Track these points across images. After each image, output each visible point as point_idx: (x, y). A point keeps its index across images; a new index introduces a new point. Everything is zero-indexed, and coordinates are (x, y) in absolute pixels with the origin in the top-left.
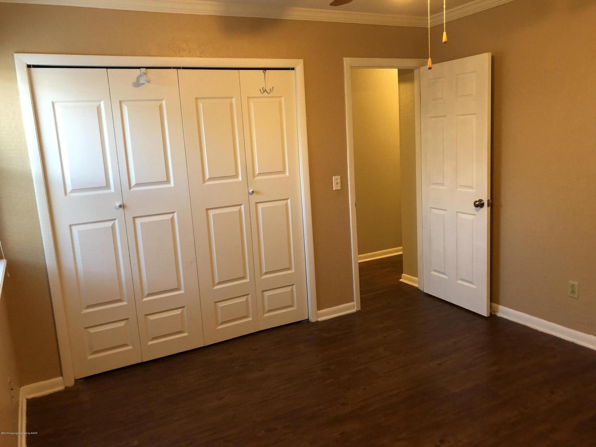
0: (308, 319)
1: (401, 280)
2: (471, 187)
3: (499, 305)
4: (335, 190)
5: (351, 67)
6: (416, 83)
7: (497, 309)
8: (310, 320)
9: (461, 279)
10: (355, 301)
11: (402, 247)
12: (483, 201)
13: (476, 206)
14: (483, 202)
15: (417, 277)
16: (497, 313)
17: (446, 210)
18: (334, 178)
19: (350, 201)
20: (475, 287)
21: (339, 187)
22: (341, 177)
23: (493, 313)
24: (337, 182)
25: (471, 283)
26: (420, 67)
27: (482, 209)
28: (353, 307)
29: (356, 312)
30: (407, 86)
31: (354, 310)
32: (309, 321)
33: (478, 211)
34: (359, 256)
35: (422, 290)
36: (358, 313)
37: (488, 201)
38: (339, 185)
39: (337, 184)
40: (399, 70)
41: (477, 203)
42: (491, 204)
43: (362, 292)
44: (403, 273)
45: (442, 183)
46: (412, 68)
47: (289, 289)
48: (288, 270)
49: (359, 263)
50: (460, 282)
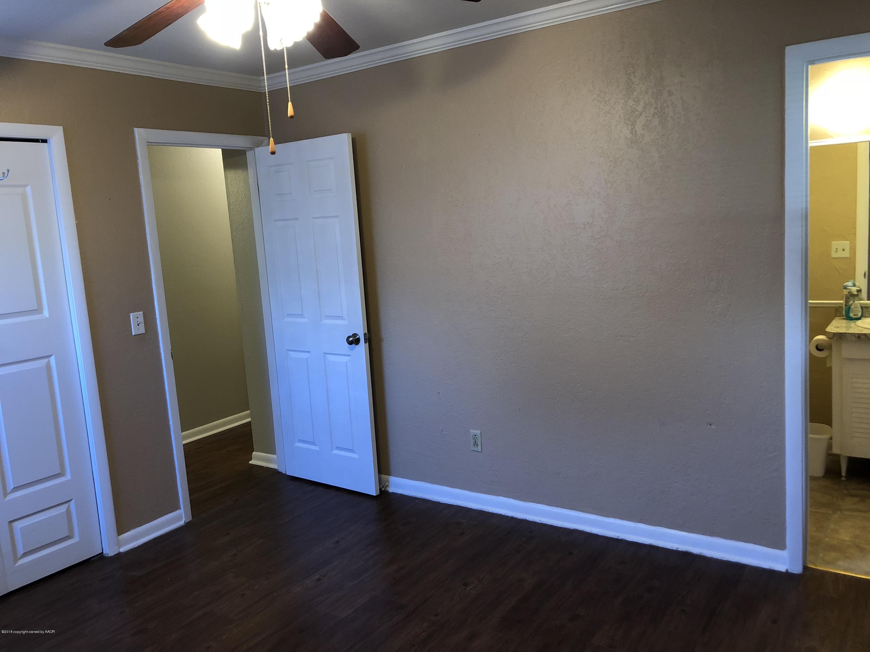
0: (102, 552)
1: (251, 462)
2: (341, 318)
3: (390, 477)
4: (134, 335)
5: (147, 142)
6: (251, 170)
7: (388, 482)
8: (106, 554)
9: (338, 448)
10: (182, 507)
11: (249, 411)
12: (358, 335)
13: (350, 343)
14: (358, 337)
15: (274, 453)
16: (388, 487)
17: (309, 352)
18: (132, 315)
19: (162, 351)
20: (356, 456)
21: (142, 330)
22: (143, 313)
23: (383, 489)
24: (138, 322)
25: (352, 451)
26: (255, 148)
27: (357, 347)
28: (179, 519)
29: (184, 525)
30: (237, 175)
31: (182, 523)
32: (103, 555)
33: (352, 350)
34: (183, 433)
35: (284, 472)
36: (187, 525)
37: (365, 334)
38: (142, 326)
39: (138, 325)
40: (223, 151)
41: (351, 339)
42: (369, 339)
43: (192, 491)
44: (254, 451)
45: (302, 314)
46: (245, 149)
47: (62, 509)
48: (60, 477)
49: (184, 445)
50: (336, 452)
